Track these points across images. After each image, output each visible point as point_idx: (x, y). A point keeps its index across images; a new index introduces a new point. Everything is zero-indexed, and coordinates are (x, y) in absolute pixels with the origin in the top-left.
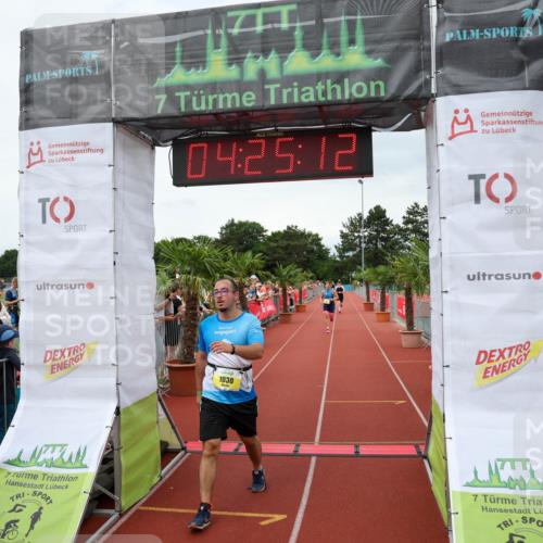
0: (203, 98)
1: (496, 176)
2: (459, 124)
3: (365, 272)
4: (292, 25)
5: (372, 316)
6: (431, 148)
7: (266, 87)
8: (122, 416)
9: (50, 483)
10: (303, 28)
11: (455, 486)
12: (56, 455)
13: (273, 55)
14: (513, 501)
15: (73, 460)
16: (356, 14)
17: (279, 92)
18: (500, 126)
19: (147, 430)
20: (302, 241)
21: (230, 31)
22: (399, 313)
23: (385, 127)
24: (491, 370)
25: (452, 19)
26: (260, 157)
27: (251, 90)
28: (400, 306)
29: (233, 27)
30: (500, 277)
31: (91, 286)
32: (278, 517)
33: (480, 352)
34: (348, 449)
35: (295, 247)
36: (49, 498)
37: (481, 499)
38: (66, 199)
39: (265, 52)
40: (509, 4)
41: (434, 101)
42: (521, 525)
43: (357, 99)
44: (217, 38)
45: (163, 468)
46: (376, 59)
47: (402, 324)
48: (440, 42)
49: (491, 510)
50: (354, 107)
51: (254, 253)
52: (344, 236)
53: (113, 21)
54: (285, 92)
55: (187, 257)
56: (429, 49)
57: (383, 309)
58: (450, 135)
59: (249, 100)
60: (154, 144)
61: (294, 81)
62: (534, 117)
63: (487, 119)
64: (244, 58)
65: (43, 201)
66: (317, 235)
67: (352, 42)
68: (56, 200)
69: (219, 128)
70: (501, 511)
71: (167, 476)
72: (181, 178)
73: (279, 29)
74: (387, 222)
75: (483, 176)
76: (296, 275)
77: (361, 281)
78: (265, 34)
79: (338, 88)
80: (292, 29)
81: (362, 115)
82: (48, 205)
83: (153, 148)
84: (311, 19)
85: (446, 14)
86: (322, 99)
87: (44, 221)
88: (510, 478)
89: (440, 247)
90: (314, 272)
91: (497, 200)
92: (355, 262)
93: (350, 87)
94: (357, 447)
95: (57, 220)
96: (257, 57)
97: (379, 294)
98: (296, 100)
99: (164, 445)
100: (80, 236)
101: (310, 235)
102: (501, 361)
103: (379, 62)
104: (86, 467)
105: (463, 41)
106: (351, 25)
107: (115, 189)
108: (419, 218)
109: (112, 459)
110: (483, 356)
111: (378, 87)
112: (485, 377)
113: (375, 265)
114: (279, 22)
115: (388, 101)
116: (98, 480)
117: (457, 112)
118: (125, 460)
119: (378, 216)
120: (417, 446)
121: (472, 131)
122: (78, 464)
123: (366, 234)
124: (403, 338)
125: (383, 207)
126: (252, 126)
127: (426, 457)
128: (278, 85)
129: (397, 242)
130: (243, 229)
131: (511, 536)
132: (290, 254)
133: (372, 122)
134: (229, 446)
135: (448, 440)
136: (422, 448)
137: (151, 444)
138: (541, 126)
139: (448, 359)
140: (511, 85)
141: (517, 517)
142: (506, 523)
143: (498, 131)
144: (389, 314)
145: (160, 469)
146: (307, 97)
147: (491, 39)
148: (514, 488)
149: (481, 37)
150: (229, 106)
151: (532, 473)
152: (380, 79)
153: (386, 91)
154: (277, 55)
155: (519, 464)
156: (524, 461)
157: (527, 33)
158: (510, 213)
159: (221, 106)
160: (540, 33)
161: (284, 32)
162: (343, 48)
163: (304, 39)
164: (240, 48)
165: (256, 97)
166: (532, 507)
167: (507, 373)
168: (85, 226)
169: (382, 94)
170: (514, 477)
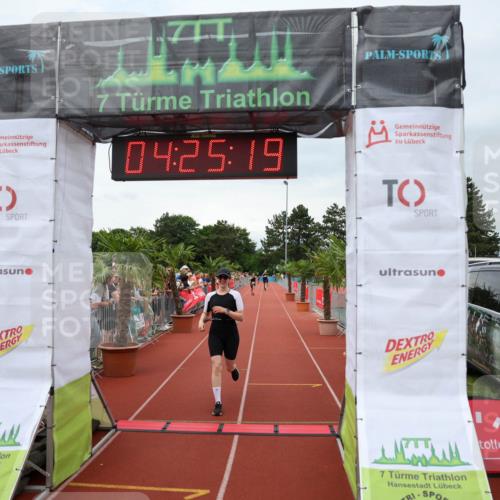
0: (143, 100)
1: (406, 182)
2: (375, 133)
3: (288, 265)
4: (227, 37)
5: (293, 305)
6: (350, 154)
7: (202, 92)
8: (56, 395)
10: (237, 40)
11: (364, 463)
13: (209, 64)
14: (416, 477)
15: (6, 439)
17: (213, 98)
18: (411, 138)
19: (79, 409)
20: (231, 236)
21: (169, 39)
22: (318, 304)
23: (309, 133)
24: (398, 357)
25: (372, 40)
26: (193, 156)
27: (188, 95)
28: (319, 297)
29: (172, 36)
30: (408, 273)
32: (202, 492)
33: (390, 341)
34: (268, 429)
35: (224, 241)
37: (387, 475)
38: (8, 189)
39: (202, 60)
40: (422, 30)
41: (354, 112)
42: (422, 498)
43: (284, 107)
44: (157, 45)
45: (93, 445)
46: (302, 71)
47: (320, 314)
48: (360, 60)
49: (396, 485)
50: (282, 114)
51: (187, 245)
52: (269, 232)
53: (60, 24)
54: (219, 98)
56: (351, 65)
57: (303, 299)
58: (367, 143)
59: (185, 104)
60: (95, 140)
61: (228, 88)
62: (442, 131)
63: (399, 131)
64: (182, 65)
66: (245, 230)
67: (281, 55)
68: (0, 189)
69: (156, 128)
70: (405, 486)
71: (98, 453)
72: (119, 174)
73: (215, 40)
74: (309, 220)
75: (396, 182)
77: (284, 273)
78: (202, 43)
79: (268, 96)
80: (227, 41)
81: (288, 121)
83: (94, 144)
85: (366, 35)
86: (252, 105)
88: (414, 456)
89: (356, 245)
90: (241, 264)
91: (406, 203)
92: (279, 256)
93: (279, 96)
94: (276, 426)
96: (194, 65)
97: (299, 285)
98: (229, 105)
99: (96, 424)
100: (21, 224)
101: (238, 230)
102: (408, 349)
103: (305, 75)
104: (19, 445)
105: (380, 60)
106: (281, 40)
107: (56, 181)
108: (337, 217)
109: (45, 437)
110: (392, 344)
111: (303, 97)
112: (393, 363)
113: (297, 260)
114: (215, 33)
115: (313, 110)
116: (31, 457)
117: (373, 123)
118: (57, 438)
119: (301, 214)
120: (330, 426)
121: (387, 140)
122: (11, 442)
123: (290, 230)
124: (321, 325)
125: (306, 207)
126: (188, 128)
127: (339, 436)
128: (212, 91)
129: (317, 239)
130: (176, 223)
132: (219, 247)
133: (294, 128)
134: (158, 425)
135: (359, 421)
136: (336, 428)
137: (84, 422)
138: (447, 139)
139: (361, 347)
140: (422, 101)
141: (418, 491)
142: (409, 497)
143: (409, 142)
144: (308, 304)
145: (91, 446)
146: (239, 103)
147: (405, 59)
148: (417, 465)
149: (397, 57)
150: (167, 108)
151: (433, 451)
152: (305, 90)
153: (311, 101)
154: (212, 64)
155: (421, 444)
156: (426, 440)
157: (437, 56)
158: (419, 215)
159: (159, 108)
160: (448, 57)
161: (220, 43)
162: (273, 60)
163: (238, 50)
164: (179, 55)
165: (193, 101)
166: (432, 482)
167: (413, 360)
168: (26, 214)
169: (308, 104)
170: (417, 455)
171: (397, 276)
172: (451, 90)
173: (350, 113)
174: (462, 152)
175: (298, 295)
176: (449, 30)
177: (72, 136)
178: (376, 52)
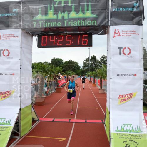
0: (46, 23)
1: (125, 48)
2: (116, 33)
3: (90, 73)
4: (72, 4)
5: (91, 85)
6: (108, 39)
7: (64, 21)
8: (21, 111)
11: (112, 131)
12: (2, 121)
13: (66, 12)
14: (127, 135)
15: (7, 123)
16: (89, 2)
17: (67, 23)
18: (127, 34)
19: (28, 115)
20: (73, 64)
21: (54, 5)
22: (98, 84)
23: (96, 33)
24: (122, 100)
25: (115, 5)
26: (61, 40)
27: (60, 22)
28: (99, 82)
29: (55, 4)
30: (125, 75)
31: (13, 74)
32: (64, 139)
33: (120, 95)
34: (84, 121)
37: (119, 135)
38: (7, 50)
39: (64, 12)
40: (131, 2)
41: (109, 27)
42: (129, 142)
43: (88, 25)
44: (51, 7)
46: (94, 15)
47: (99, 87)
48: (112, 10)
49: (121, 138)
50: (88, 28)
51: (60, 67)
52: (84, 63)
53: (22, 1)
54: (69, 23)
55: (41, 67)
56: (109, 13)
57: (94, 83)
58: (113, 36)
59: (59, 25)
60: (33, 36)
61: (72, 20)
62: (136, 32)
63: (123, 32)
64: (58, 13)
65: (1, 50)
66: (77, 63)
67: (88, 10)
68: (5, 50)
69: (51, 32)
70: (124, 138)
71: (34, 127)
72: (39, 46)
73: (68, 5)
74: (96, 60)
75: (122, 48)
76: (71, 73)
77: (88, 75)
78: (64, 7)
79: (84, 22)
80: (72, 6)
81: (90, 30)
83: (32, 37)
84: (77, 3)
85: (113, 4)
86: (79, 25)
87: (1, 56)
88: (127, 129)
89: (110, 67)
90: (76, 72)
91: (125, 54)
92: (87, 70)
93: (87, 22)
94: (86, 120)
95: (5, 56)
96: (62, 13)
97: (93, 79)
98: (72, 25)
99: (33, 119)
100: (11, 60)
101: (75, 62)
102: (125, 98)
103: (95, 16)
104: (11, 125)
105: (118, 11)
107: (21, 48)
108: (104, 59)
109: (18, 123)
110: (120, 96)
111: (94, 22)
112: (121, 102)
113: (93, 71)
114: (68, 3)
115: (97, 26)
116: (14, 128)
117: (115, 30)
118: (22, 123)
119: (94, 58)
120: (102, 120)
121: (119, 35)
122: (9, 124)
123: (90, 63)
124: (99, 91)
125: (95, 56)
126: (60, 32)
127: (104, 123)
128: (67, 21)
129: (98, 65)
130: (57, 60)
131: (126, 145)
132: (70, 67)
133: (92, 32)
134: (51, 119)
135: (110, 119)
136: (103, 121)
137: (29, 119)
138: (137, 35)
139: (111, 97)
140: (130, 23)
141: (128, 140)
142: (125, 142)
143: (126, 36)
144: (96, 84)
145: (31, 125)
146: (75, 24)
147: (125, 11)
148: (128, 132)
149: (123, 10)
151: (132, 128)
152: (95, 20)
154: (67, 13)
155: (129, 126)
156: (130, 125)
157: (135, 10)
158: (129, 58)
159: (51, 26)
160: (138, 10)
162: (85, 12)
164: (57, 10)
165: (61, 24)
166: (132, 137)
167: (127, 101)
168: (12, 58)
169: (96, 24)
170: (128, 129)
171: (122, 76)
172: (139, 20)
173: (108, 27)
174: (142, 39)
175: (93, 82)
176: (139, 2)
177: (26, 34)
178: (116, 9)
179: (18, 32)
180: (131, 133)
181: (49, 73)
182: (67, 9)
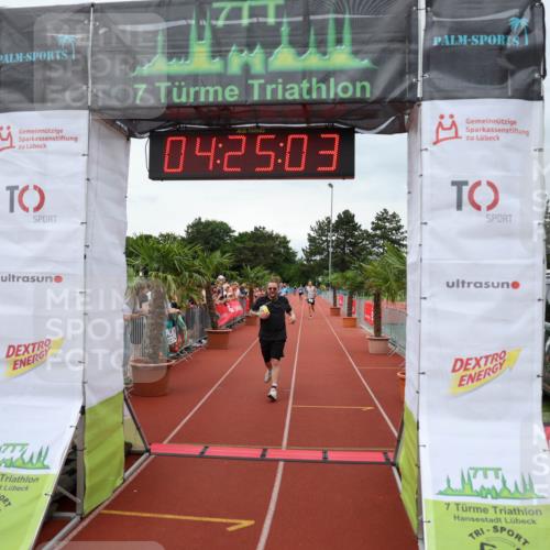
0: (184, 90)
1: (478, 184)
2: (444, 129)
3: (333, 277)
4: (279, 20)
5: (339, 321)
6: (414, 153)
7: (250, 82)
8: (87, 415)
9: (9, 484)
10: (290, 23)
11: (428, 494)
12: (16, 455)
13: (258, 50)
14: (485, 510)
15: (34, 461)
16: (344, 13)
17: (263, 88)
18: (484, 134)
19: (111, 431)
20: (269, 244)
21: (214, 22)
22: (366, 319)
23: (368, 128)
24: (466, 378)
25: (441, 24)
26: (240, 153)
27: (234, 85)
28: (368, 312)
29: (217, 19)
30: (478, 285)
31: (58, 279)
32: (246, 523)
34: (316, 455)
35: (262, 249)
36: (7, 500)
37: (453, 507)
38: (36, 187)
39: (251, 47)
40: (498, 12)
41: (419, 105)
42: (492, 534)
43: (341, 99)
44: (201, 29)
45: (126, 470)
46: (363, 59)
47: (369, 331)
48: (428, 45)
49: (463, 519)
50: (338, 107)
51: (223, 253)
52: (311, 239)
53: (93, 5)
54: (269, 88)
55: (156, 254)
56: (416, 52)
57: (350, 313)
58: (435, 140)
59: (231, 95)
60: (130, 135)
61: (280, 77)
62: (519, 127)
63: (471, 126)
64: (228, 51)
65: (12, 189)
66: (285, 238)
67: (339, 41)
68: (26, 188)
69: (198, 122)
70: (473, 520)
71: (130, 479)
72: (157, 172)
73: (265, 23)
74: (356, 227)
75: (466, 183)
76: (264, 275)
77: (328, 285)
78: (251, 27)
79: (323, 87)
80: (279, 24)
81: (344, 116)
82: (17, 193)
83: (128, 140)
84: (298, 15)
85: (435, 19)
86: (306, 97)
87: (12, 210)
88: (482, 487)
89: (420, 252)
90: (281, 275)
91: (478, 208)
92: (322, 266)
93: (336, 86)
94: (325, 452)
95: (26, 209)
96: (242, 51)
97: (346, 298)
98: (280, 97)
99: (128, 446)
100: (48, 226)
101: (278, 237)
102: (477, 369)
103: (366, 63)
104: (48, 468)
105: (450, 46)
106: (339, 24)
107: (88, 180)
108: (387, 224)
109: (75, 460)
110: (459, 364)
111: (363, 88)
112: (460, 385)
113: (343, 270)
114: (266, 16)
115: (374, 102)
116: (60, 482)
117: (442, 117)
118: (88, 461)
119: (347, 220)
120: (385, 453)
121: (457, 136)
122: (40, 465)
123: (334, 238)
124: (370, 344)
126: (233, 121)
127: (394, 464)
128: (262, 81)
129: (364, 248)
130: (210, 229)
131: (482, 545)
132: (256, 255)
133: (353, 123)
134: (195, 449)
135: (421, 448)
136: (391, 455)
137: (116, 445)
138: (524, 136)
139: (425, 366)
140: (497, 92)
141: (488, 526)
142: (477, 533)
143: (482, 139)
144: (355, 319)
145: (123, 471)
146: (292, 94)
147: (478, 46)
148: (486, 497)
149: (469, 43)
150: (211, 99)
151: (504, 482)
153: (371, 93)
154: (262, 51)
155: (491, 474)
156: (497, 470)
158: (491, 221)
159: (202, 99)
160: (527, 43)
161: (271, 27)
163: (290, 35)
164: (223, 41)
165: (240, 93)
166: (503, 516)
167: (482, 381)
168: (55, 216)
169: (368, 95)
170: (486, 487)
172: (529, 80)
173: (415, 106)
174: (541, 150)
175: (344, 309)
176: (528, 12)
177: (105, 130)
178: (443, 40)
179: (79, 122)
180: (500, 502)
181: (187, 274)
182: (261, 37)
